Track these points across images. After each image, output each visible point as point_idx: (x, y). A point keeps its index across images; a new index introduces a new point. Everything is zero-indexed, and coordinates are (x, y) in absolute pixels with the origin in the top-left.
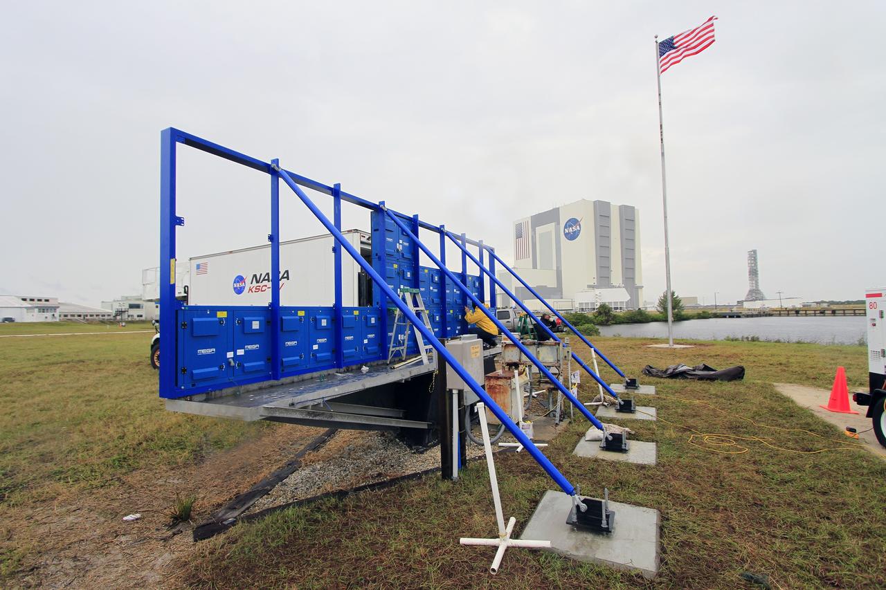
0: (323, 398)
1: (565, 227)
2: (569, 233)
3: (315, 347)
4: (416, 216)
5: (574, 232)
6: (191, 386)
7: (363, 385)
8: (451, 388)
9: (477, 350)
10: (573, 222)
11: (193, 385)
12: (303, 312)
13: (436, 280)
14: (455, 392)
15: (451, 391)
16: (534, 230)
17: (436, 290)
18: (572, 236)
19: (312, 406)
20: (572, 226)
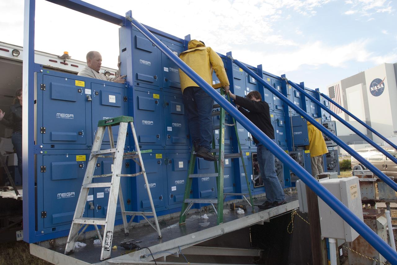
0: (179, 247)
1: (371, 86)
2: (375, 91)
3: (174, 189)
4: (260, 66)
5: (379, 90)
6: (51, 230)
7: (223, 230)
8: (326, 236)
9: (354, 190)
10: (378, 81)
11: (54, 229)
12: (161, 155)
13: (281, 124)
14: (331, 241)
15: (326, 239)
16: (344, 91)
17: (281, 133)
18: (377, 93)
19: (167, 257)
20: (377, 85)
